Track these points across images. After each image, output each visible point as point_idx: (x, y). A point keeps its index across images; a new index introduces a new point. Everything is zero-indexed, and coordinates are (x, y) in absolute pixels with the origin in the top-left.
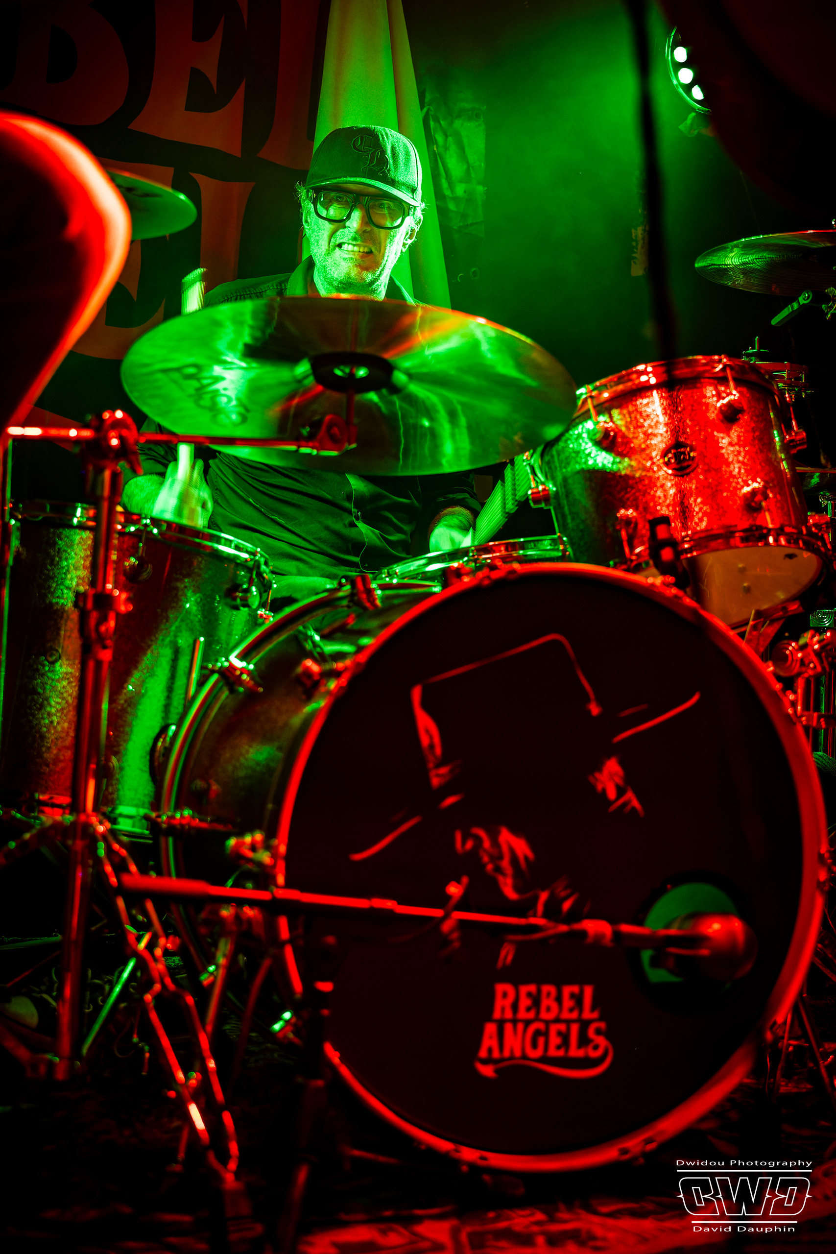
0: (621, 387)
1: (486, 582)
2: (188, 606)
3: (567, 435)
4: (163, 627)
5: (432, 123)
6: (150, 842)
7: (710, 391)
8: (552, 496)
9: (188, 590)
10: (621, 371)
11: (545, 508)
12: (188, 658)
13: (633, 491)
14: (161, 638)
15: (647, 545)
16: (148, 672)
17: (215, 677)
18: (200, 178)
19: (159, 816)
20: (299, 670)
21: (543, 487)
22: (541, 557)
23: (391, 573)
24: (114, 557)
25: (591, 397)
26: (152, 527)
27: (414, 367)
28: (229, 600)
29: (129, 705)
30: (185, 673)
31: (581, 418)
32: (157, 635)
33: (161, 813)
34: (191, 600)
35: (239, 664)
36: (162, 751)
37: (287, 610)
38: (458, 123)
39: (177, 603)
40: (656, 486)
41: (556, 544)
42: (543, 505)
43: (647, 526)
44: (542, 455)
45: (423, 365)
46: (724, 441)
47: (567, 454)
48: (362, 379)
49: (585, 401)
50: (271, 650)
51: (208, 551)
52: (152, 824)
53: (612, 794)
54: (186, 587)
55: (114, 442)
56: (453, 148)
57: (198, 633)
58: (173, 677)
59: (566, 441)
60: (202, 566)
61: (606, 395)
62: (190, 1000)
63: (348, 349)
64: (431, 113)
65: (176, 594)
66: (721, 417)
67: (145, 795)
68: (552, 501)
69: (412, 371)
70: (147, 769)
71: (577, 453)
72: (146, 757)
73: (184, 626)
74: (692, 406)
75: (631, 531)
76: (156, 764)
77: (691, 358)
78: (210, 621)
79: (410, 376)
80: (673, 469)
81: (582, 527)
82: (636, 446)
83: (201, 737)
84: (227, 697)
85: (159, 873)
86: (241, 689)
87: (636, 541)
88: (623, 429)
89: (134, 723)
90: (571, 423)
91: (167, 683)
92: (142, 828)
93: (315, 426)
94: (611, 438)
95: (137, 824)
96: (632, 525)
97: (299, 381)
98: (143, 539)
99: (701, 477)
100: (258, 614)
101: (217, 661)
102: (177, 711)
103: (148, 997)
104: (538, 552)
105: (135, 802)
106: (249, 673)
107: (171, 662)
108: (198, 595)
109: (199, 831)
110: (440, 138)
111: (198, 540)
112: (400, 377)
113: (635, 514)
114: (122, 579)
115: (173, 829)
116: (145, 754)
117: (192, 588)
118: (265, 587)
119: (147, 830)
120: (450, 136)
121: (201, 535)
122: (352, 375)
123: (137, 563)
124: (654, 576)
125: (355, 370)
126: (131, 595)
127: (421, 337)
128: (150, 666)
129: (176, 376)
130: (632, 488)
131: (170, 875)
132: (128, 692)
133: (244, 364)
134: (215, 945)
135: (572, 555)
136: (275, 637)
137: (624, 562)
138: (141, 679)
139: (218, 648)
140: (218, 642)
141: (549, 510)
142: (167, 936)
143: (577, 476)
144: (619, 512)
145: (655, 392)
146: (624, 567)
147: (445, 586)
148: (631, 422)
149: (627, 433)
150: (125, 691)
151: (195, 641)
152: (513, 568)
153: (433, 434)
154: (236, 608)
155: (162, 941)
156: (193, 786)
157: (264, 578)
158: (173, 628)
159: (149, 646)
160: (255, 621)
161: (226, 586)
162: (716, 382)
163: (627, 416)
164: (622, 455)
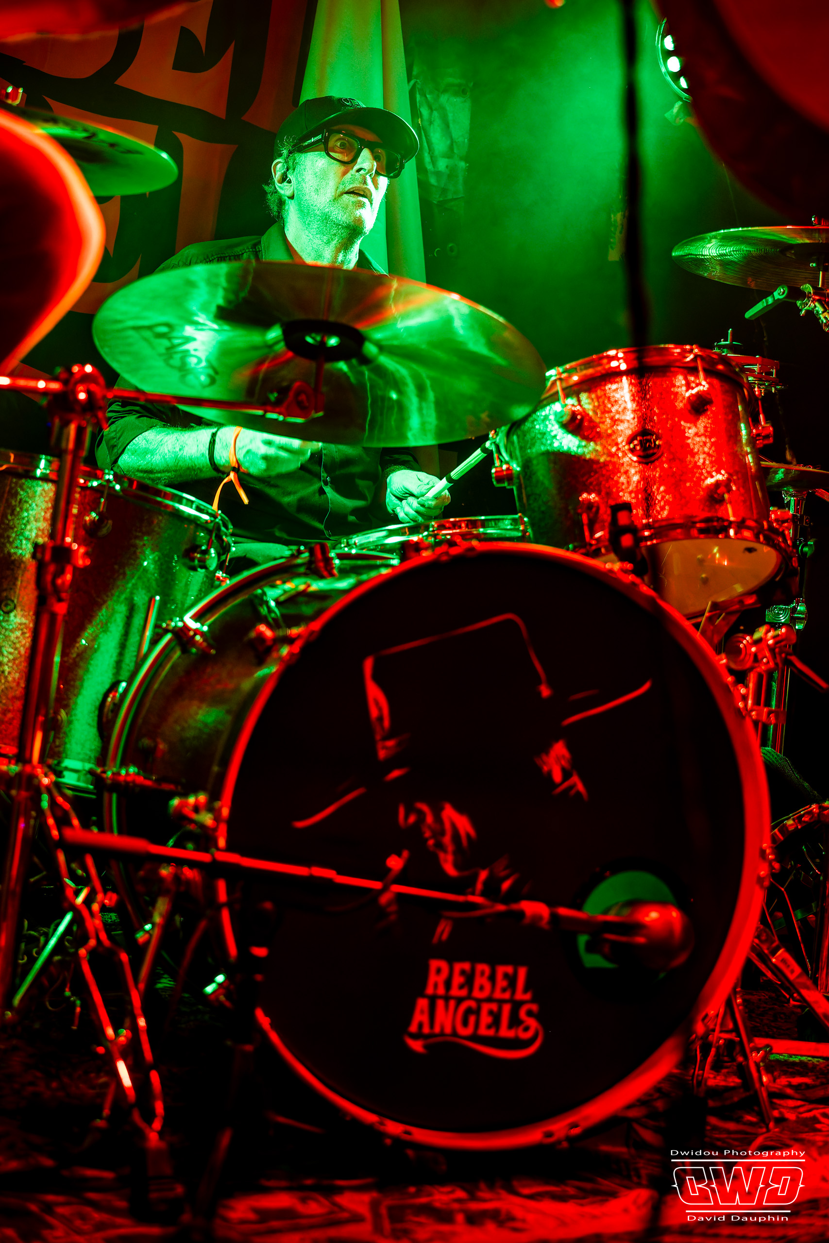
0: (590, 371)
1: (444, 558)
2: (145, 564)
3: (534, 416)
4: (119, 583)
5: (418, 97)
6: (94, 797)
7: (680, 380)
8: (515, 476)
9: (146, 549)
10: (592, 355)
11: (508, 487)
12: (143, 615)
13: (597, 476)
14: (117, 594)
15: (607, 530)
16: (102, 627)
17: (169, 636)
18: (182, 137)
19: (104, 772)
20: (253, 634)
21: (507, 466)
22: (500, 536)
23: (350, 543)
24: (75, 511)
25: (560, 379)
26: (114, 483)
27: (386, 339)
28: (187, 561)
29: (81, 659)
30: (138, 631)
31: (549, 400)
32: (113, 592)
33: (106, 768)
34: (149, 558)
35: (193, 625)
36: (112, 706)
37: (246, 574)
38: (444, 99)
39: (135, 560)
40: (620, 472)
41: (516, 524)
42: (506, 484)
43: (609, 511)
44: (508, 434)
45: (395, 337)
46: (690, 431)
47: (533, 435)
48: (333, 348)
49: (554, 383)
50: (226, 614)
51: (168, 510)
52: (97, 779)
53: (557, 777)
54: (144, 545)
55: (82, 396)
56: (437, 122)
57: (153, 592)
58: (126, 634)
59: (533, 422)
60: (162, 525)
61: (575, 378)
62: (124, 957)
63: (321, 317)
64: (418, 86)
65: (135, 553)
66: (689, 407)
67: (91, 750)
69: (384, 343)
70: (95, 724)
71: (545, 434)
72: (94, 712)
73: (140, 584)
74: (661, 394)
75: (591, 515)
76: (104, 720)
77: (662, 346)
78: (167, 580)
79: (381, 348)
80: (638, 456)
81: (543, 509)
82: (603, 431)
83: (151, 695)
84: (180, 657)
85: (101, 829)
86: (194, 650)
87: (597, 526)
88: (591, 413)
89: (85, 677)
90: (539, 404)
91: (121, 639)
92: (87, 782)
93: (283, 392)
94: (577, 422)
95: (82, 778)
96: (594, 510)
97: (270, 346)
98: (105, 495)
99: (666, 466)
100: (215, 576)
101: (171, 620)
102: (128, 668)
103: (82, 951)
104: (499, 531)
105: (81, 756)
106: (202, 634)
107: (125, 619)
108: (157, 553)
109: (143, 788)
110: (425, 112)
111: (159, 499)
112: (370, 349)
113: (597, 499)
114: (82, 533)
115: (118, 786)
116: (93, 709)
117: (150, 546)
118: (224, 549)
119: (91, 785)
120: (436, 110)
121: (163, 494)
122: (323, 343)
123: (97, 518)
124: (612, 562)
125: (326, 338)
126: (90, 550)
127: (394, 309)
128: (104, 621)
129: (147, 334)
130: (596, 472)
131: (111, 830)
132: (80, 646)
133: (215, 326)
134: (153, 904)
135: (531, 536)
136: (230, 601)
137: (583, 546)
138: (94, 635)
139: (173, 607)
140: (174, 601)
142: (105, 891)
143: (541, 458)
144: (581, 496)
145: (624, 378)
146: (583, 551)
147: (403, 559)
148: (599, 407)
149: (593, 418)
150: (77, 645)
151: (151, 600)
152: (472, 545)
153: (401, 407)
154: (194, 569)
155: (100, 897)
156: (140, 744)
157: (223, 540)
158: (130, 585)
159: (105, 602)
160: (211, 582)
161: (184, 547)
162: (686, 371)
163: (595, 400)
164: (588, 439)
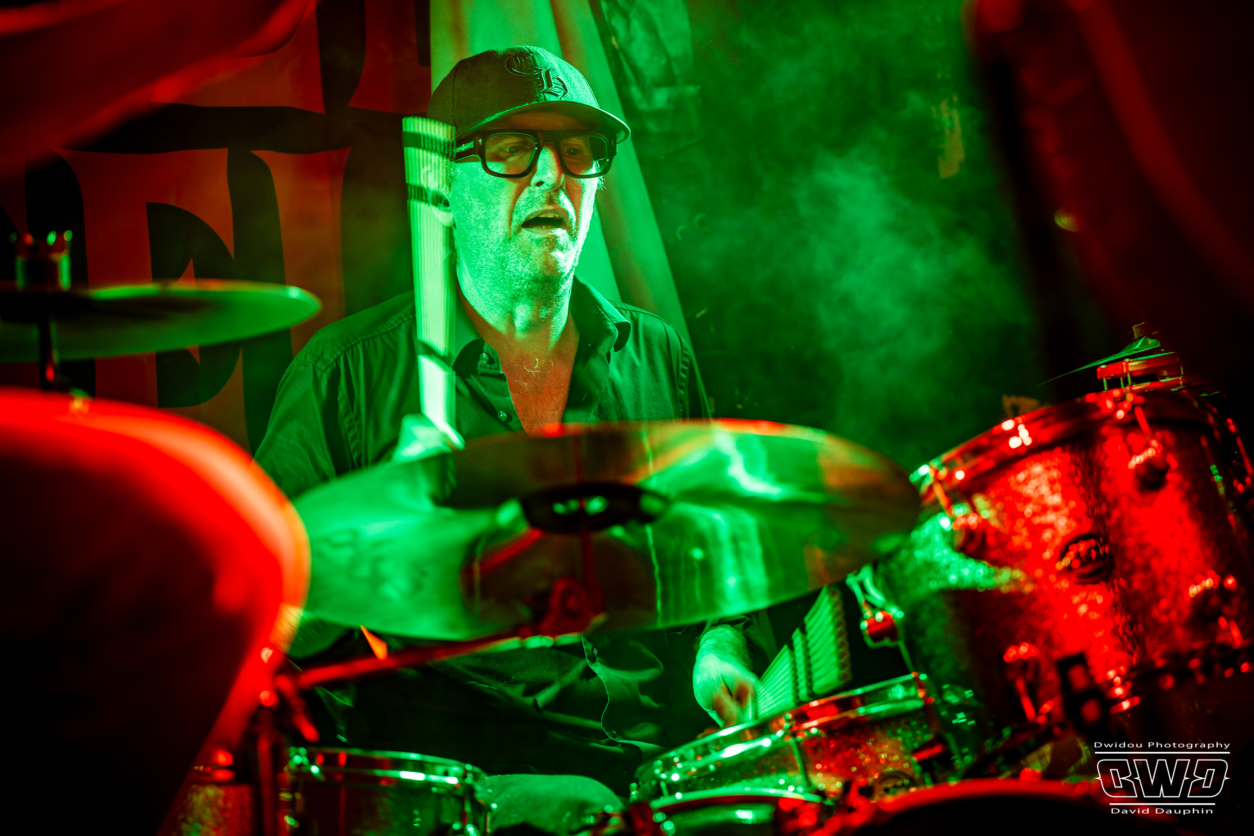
3: (909, 542)
8: (899, 626)
11: (891, 645)
15: (1059, 699)
21: (884, 615)
25: (938, 479)
31: (928, 512)
41: (912, 690)
42: (887, 642)
47: (914, 568)
59: (910, 551)
61: (960, 475)
66: (1136, 482)
68: (901, 633)
75: (1029, 679)
80: (1080, 576)
87: (1041, 695)
88: (995, 523)
94: (977, 540)
96: (1032, 671)
104: (889, 707)
113: (1032, 651)
130: (1021, 610)
141: (897, 649)
143: (934, 600)
144: (1006, 654)
145: (1035, 461)
163: (997, 502)
164: (998, 563)
